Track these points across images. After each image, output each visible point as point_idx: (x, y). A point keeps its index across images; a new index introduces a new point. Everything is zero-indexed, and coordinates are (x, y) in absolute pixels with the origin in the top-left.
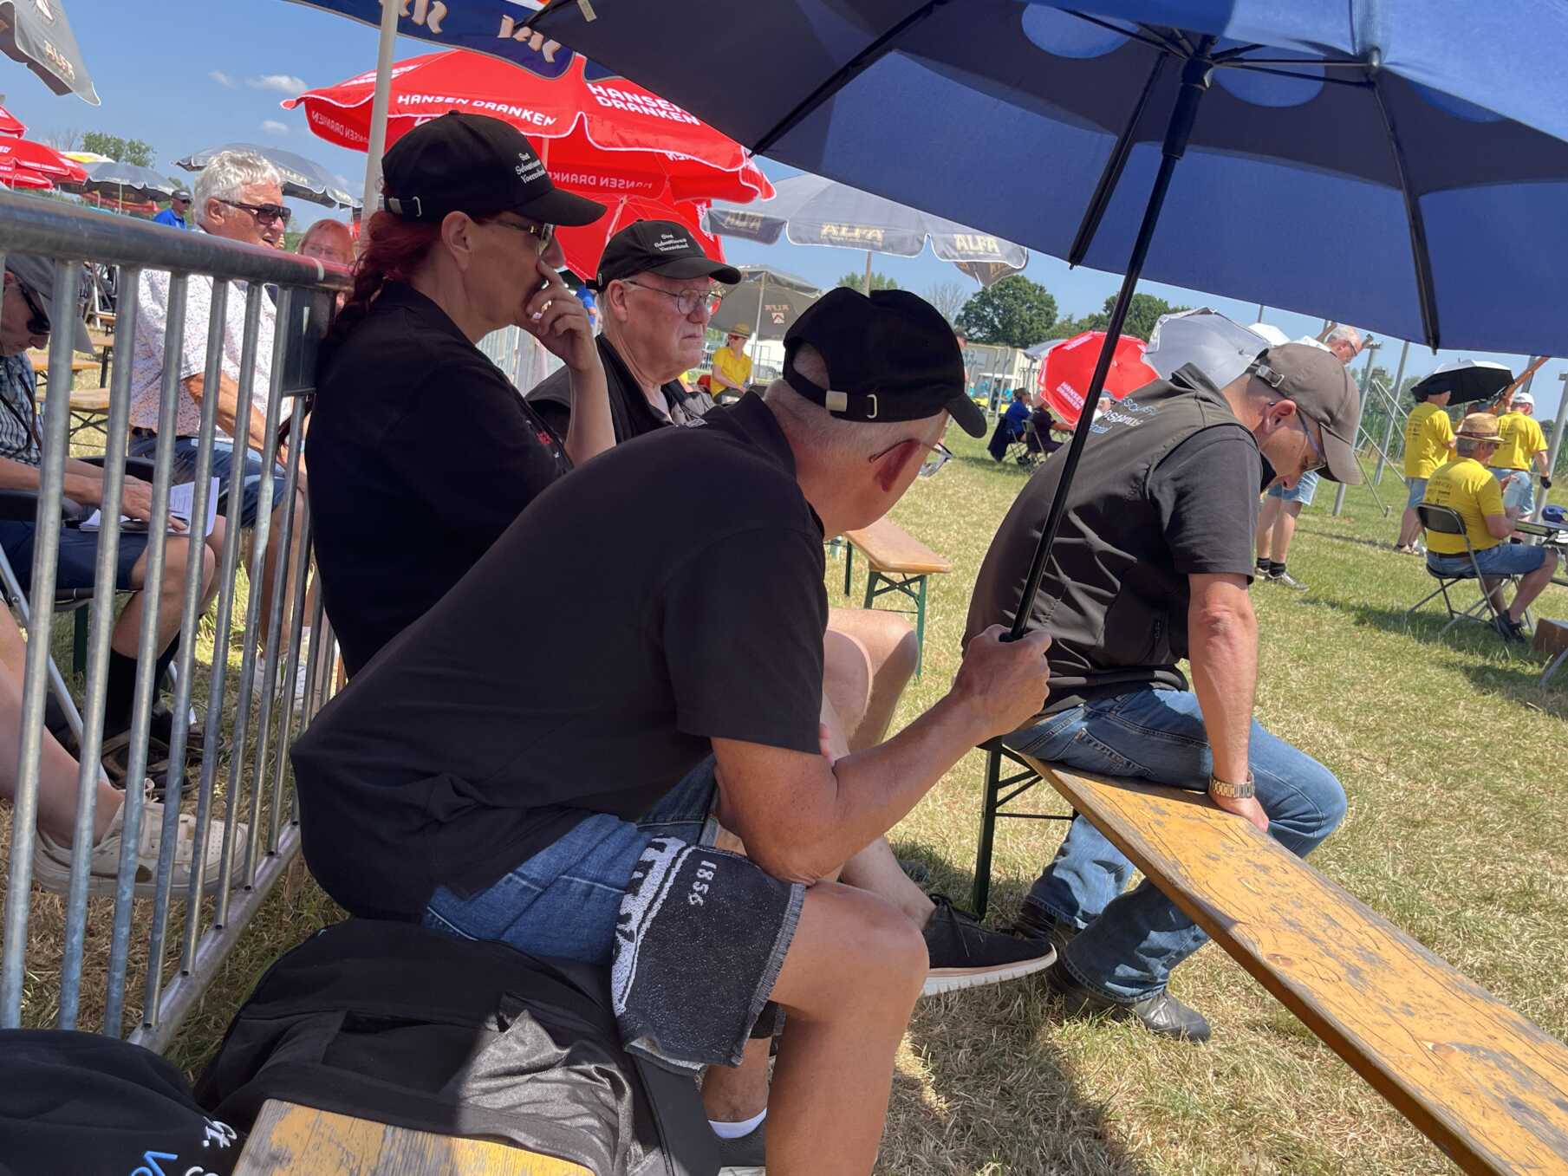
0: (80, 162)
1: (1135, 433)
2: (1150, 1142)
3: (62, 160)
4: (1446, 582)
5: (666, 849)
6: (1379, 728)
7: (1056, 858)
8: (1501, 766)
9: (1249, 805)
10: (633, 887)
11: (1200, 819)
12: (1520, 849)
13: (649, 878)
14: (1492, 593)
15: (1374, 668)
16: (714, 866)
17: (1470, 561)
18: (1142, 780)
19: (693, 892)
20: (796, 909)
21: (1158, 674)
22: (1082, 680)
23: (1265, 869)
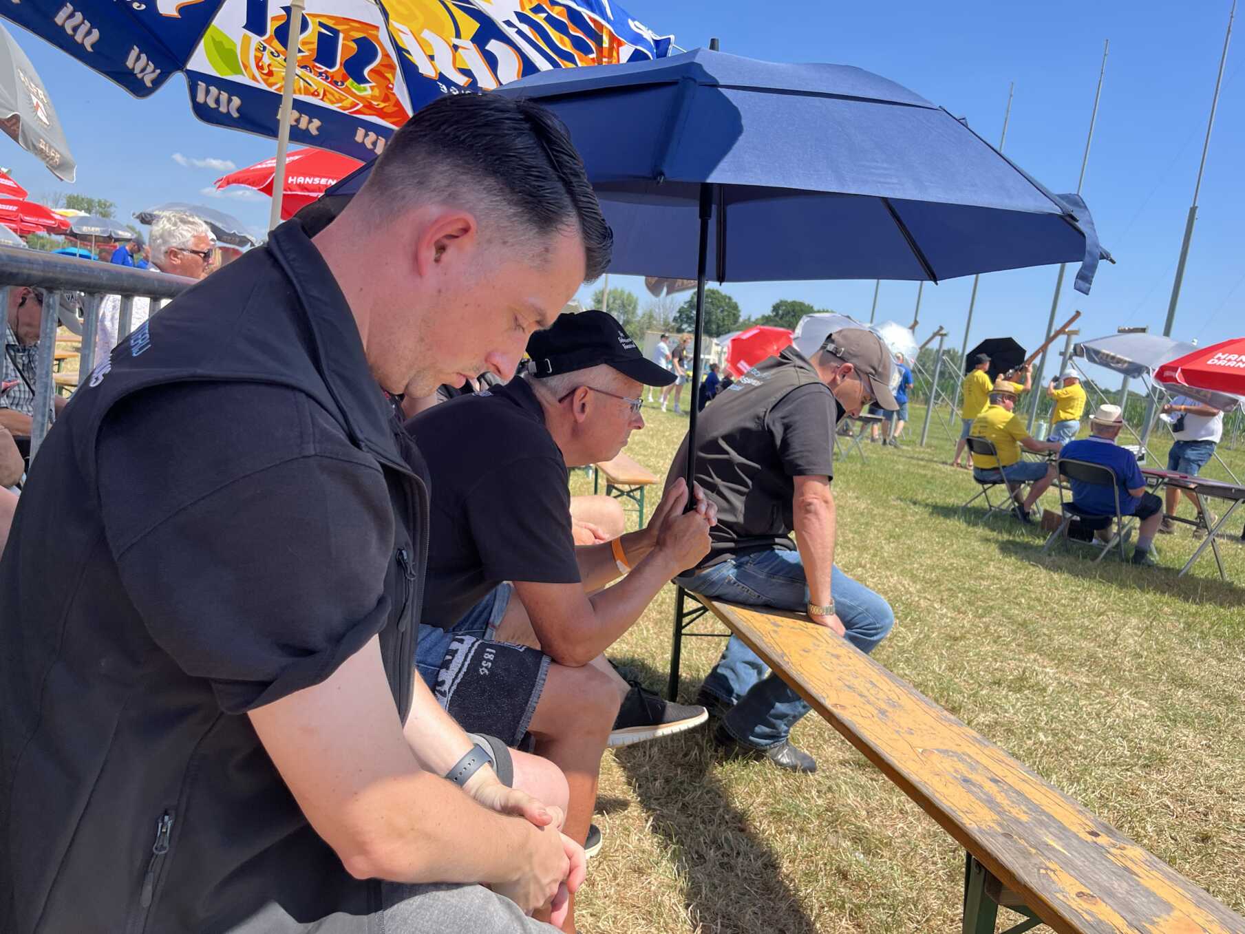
0: (66, 216)
1: (757, 390)
2: (773, 832)
3: (53, 215)
4: (986, 486)
5: (465, 642)
6: (938, 582)
7: (720, 661)
8: (1014, 602)
9: (832, 620)
10: (446, 665)
11: (801, 629)
12: (1020, 653)
13: (455, 659)
14: (1014, 494)
15: (938, 543)
16: (494, 651)
17: (1000, 473)
18: (768, 607)
19: (482, 667)
20: (543, 676)
21: (777, 540)
22: (732, 545)
23: (838, 657)
